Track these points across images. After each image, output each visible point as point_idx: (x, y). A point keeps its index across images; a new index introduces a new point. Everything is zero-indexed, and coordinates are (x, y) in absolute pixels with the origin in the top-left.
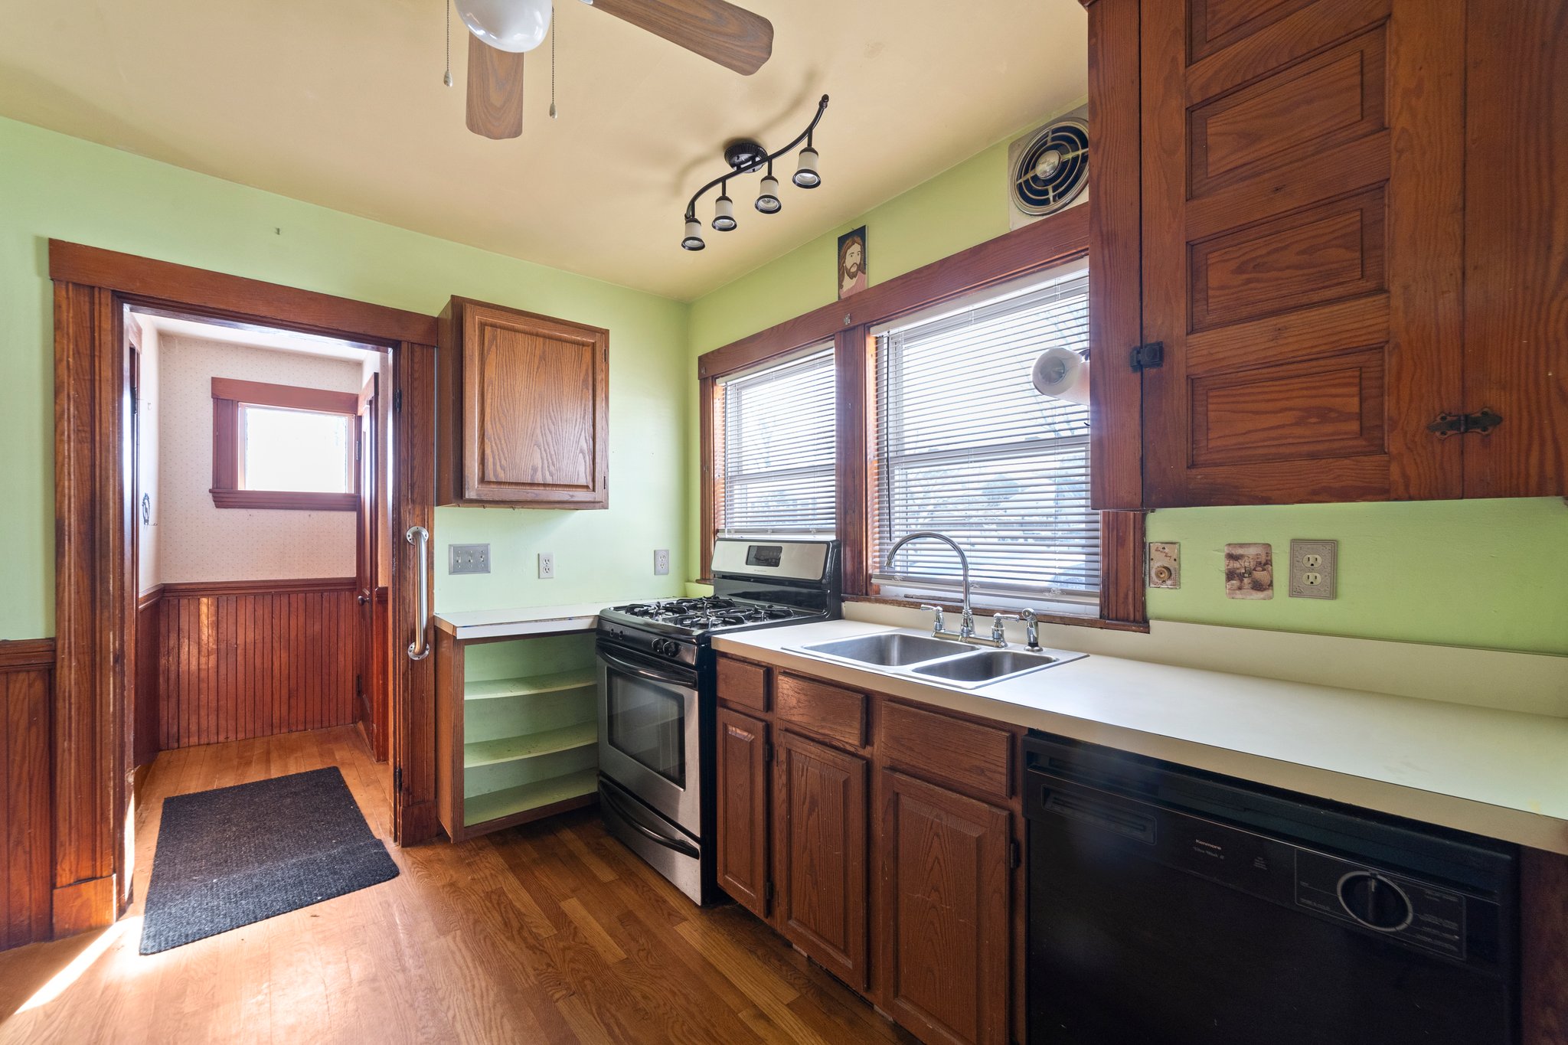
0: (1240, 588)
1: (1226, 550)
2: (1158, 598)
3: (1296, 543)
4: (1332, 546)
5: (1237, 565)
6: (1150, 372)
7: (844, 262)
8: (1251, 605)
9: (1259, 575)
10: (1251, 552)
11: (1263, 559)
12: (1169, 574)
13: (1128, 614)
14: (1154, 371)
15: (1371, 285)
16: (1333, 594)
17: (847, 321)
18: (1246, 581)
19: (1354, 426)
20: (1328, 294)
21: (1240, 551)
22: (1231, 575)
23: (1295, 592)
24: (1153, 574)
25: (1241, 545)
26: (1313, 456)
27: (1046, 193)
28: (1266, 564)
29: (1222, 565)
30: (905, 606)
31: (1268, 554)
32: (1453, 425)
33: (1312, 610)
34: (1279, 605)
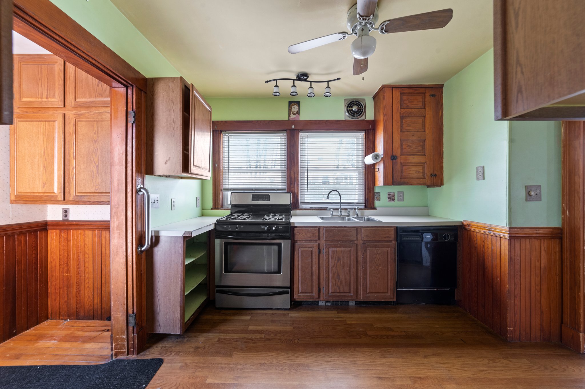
0: (390, 200)
1: (388, 193)
2: (377, 203)
3: (398, 192)
4: (403, 192)
5: (390, 196)
6: (394, 161)
7: (291, 109)
8: (392, 203)
9: (393, 198)
10: (392, 194)
11: (394, 195)
12: (379, 199)
13: (371, 207)
14: (395, 161)
15: (424, 154)
16: (403, 201)
17: (293, 127)
18: (391, 199)
19: (422, 174)
20: (417, 154)
21: (390, 194)
22: (389, 198)
23: (398, 201)
24: (376, 198)
25: (390, 193)
26: (417, 178)
27: (354, 114)
28: (394, 196)
29: (387, 196)
30: (315, 210)
31: (394, 194)
32: (433, 176)
33: (400, 203)
34: (396, 203)
